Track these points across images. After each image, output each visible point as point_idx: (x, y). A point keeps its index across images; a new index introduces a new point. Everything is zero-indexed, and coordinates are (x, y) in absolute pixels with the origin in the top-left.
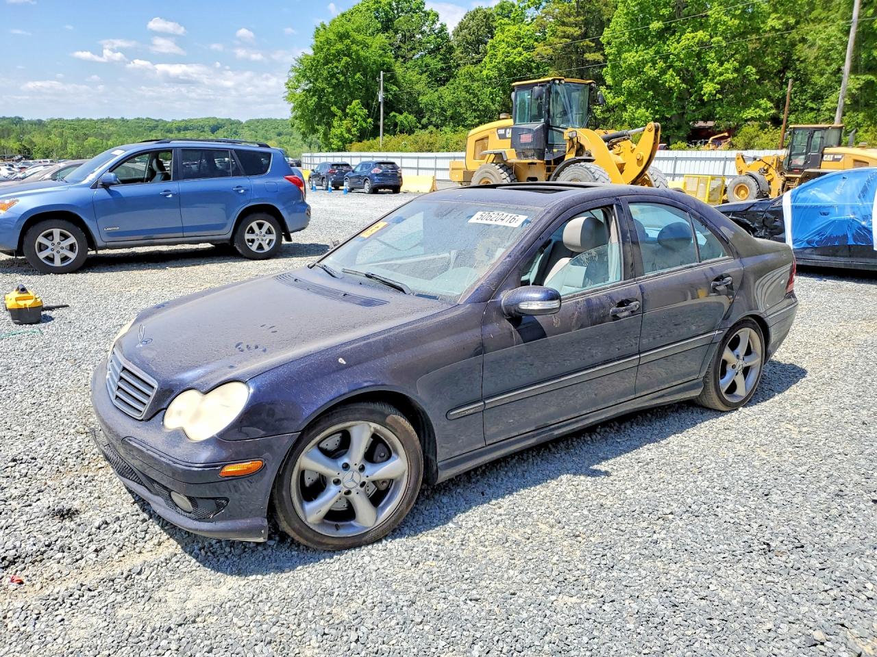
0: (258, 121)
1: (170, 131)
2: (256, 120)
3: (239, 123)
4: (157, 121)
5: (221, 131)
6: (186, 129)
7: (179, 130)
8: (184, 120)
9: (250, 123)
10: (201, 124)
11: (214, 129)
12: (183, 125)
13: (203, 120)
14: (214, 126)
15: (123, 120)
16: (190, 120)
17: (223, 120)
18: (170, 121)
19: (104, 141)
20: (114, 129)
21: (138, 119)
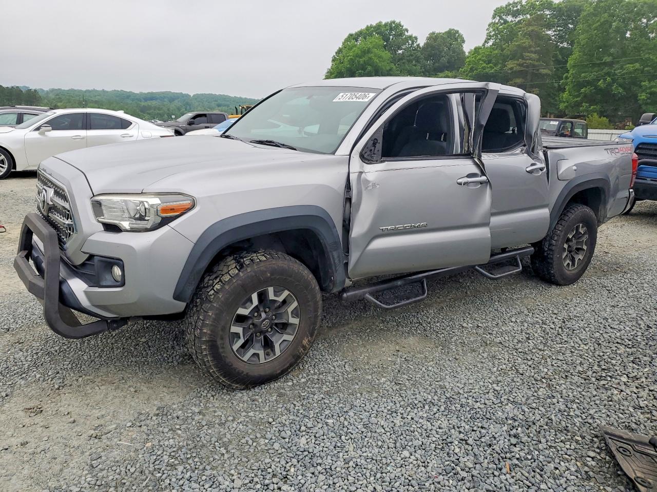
2: (201, 94)
3: (188, 96)
5: (176, 101)
6: (152, 99)
7: (146, 99)
10: (162, 95)
13: (163, 93)
15: (103, 91)
21: (115, 90)
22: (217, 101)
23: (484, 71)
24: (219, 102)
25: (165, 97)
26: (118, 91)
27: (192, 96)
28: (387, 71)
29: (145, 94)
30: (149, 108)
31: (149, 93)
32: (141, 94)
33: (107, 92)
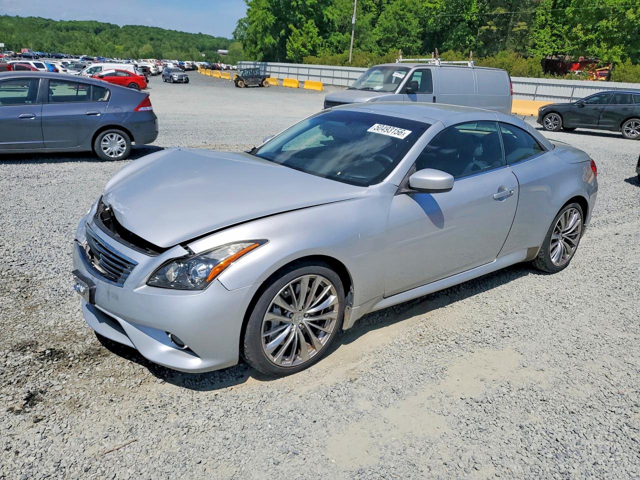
0: (133, 27)
1: (59, 29)
4: (48, 20)
8: (70, 22)
9: (126, 27)
11: (97, 31)
12: (70, 25)
14: (97, 28)
16: (75, 22)
17: (103, 24)
18: (58, 21)
19: (9, 35)
20: (12, 25)
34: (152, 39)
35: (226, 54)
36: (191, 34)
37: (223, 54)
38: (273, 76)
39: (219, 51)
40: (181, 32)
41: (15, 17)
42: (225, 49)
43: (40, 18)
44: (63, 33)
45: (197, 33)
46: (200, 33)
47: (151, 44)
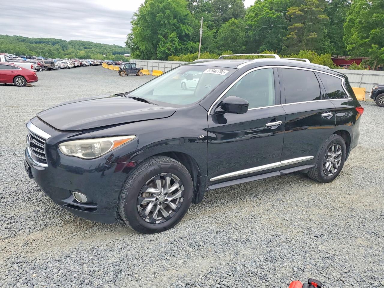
1: (31, 43)
2: (74, 41)
3: (65, 41)
4: (25, 38)
5: (57, 44)
6: (40, 42)
7: (36, 43)
9: (71, 42)
10: (47, 40)
12: (38, 40)
13: (48, 39)
14: (54, 42)
15: (7, 36)
16: (41, 39)
17: (58, 40)
18: (31, 38)
21: (15, 36)
22: (84, 45)
23: (268, 16)
24: (86, 46)
25: (49, 42)
26: (18, 36)
27: (68, 41)
28: (184, 16)
29: (36, 39)
30: (36, 48)
31: (39, 38)
32: (33, 39)
33: (9, 37)
34: (85, 48)
35: (128, 57)
36: (109, 45)
37: (127, 56)
38: (145, 68)
39: (125, 54)
40: (103, 44)
41: (5, 36)
42: (129, 54)
43: (20, 36)
44: (33, 45)
45: (112, 44)
46: (114, 45)
47: (85, 51)
